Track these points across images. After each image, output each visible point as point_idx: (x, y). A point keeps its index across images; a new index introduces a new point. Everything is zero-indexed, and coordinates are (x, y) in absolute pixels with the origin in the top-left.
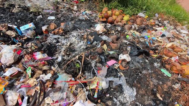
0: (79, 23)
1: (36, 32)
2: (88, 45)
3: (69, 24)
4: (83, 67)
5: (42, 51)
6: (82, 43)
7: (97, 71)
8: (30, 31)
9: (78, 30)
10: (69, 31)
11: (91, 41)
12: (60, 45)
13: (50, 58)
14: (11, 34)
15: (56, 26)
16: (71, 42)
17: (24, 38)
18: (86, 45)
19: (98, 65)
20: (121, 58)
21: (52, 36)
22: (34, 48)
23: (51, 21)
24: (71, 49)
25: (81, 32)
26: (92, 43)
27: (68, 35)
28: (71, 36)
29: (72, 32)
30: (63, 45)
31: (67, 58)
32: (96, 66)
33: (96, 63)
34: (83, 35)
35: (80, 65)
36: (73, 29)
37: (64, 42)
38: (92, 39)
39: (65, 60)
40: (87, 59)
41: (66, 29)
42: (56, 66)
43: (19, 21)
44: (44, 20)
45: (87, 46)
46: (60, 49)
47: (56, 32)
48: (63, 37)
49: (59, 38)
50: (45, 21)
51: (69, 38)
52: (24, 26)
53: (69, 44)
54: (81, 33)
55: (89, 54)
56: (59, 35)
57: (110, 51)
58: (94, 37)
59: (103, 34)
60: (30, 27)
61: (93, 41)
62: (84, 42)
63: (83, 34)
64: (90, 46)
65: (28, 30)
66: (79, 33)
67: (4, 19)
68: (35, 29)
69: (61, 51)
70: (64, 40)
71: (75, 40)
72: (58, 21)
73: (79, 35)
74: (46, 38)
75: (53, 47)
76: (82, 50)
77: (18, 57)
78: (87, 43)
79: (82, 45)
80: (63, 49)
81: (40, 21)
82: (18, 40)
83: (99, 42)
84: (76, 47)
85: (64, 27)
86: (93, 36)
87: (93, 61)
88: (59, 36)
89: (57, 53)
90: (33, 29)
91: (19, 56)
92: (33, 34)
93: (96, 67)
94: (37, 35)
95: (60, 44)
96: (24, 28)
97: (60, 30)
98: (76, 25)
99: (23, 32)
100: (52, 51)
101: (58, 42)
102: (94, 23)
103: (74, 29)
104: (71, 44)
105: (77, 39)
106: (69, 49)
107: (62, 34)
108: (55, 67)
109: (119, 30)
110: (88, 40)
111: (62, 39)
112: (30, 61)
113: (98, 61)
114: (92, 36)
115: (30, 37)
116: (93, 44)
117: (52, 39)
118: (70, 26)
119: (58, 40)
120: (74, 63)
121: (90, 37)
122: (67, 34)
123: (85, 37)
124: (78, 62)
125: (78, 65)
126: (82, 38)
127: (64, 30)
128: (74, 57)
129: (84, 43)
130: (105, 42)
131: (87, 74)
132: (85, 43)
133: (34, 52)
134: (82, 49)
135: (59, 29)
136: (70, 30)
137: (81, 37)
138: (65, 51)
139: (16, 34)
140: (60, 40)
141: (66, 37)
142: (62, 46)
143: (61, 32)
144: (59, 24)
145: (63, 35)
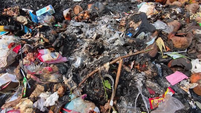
0: (113, 4)
1: (55, 18)
2: (128, 40)
3: (98, 4)
4: (117, 89)
5: (53, 47)
6: (116, 35)
7: (147, 98)
8: (47, 16)
9: (111, 13)
10: (97, 16)
11: (134, 31)
12: (82, 38)
13: (65, 59)
14: (23, 20)
15: (82, 9)
16: (99, 33)
17: (38, 27)
18: (124, 39)
19: (150, 83)
20: (196, 68)
21: (73, 23)
22: (44, 41)
23: (77, 3)
24: (98, 45)
25: (116, 16)
26: (136, 35)
27: (96, 21)
28: (100, 22)
29: (103, 17)
30: (87, 38)
31: (90, 63)
32: (144, 86)
33: (146, 78)
34: (118, 22)
35: (111, 85)
36: (104, 12)
37: (89, 32)
38: (136, 27)
39: (85, 67)
40: (127, 68)
41: (94, 12)
42: (69, 76)
43: (41, 5)
44: (68, 3)
45: (126, 40)
46: (82, 45)
47: (80, 17)
48: (88, 25)
49: (82, 26)
50: (70, 4)
51: (97, 25)
52: (41, 10)
53: (95, 35)
54: (116, 18)
55: (131, 58)
56: (83, 22)
57: (171, 51)
58: (140, 23)
59: (152, 19)
60: (48, 11)
61: (139, 32)
62: (120, 34)
63: (118, 20)
64: (131, 41)
65: (44, 15)
66: (113, 19)
67: (26, 3)
68: (54, 13)
69: (81, 48)
70: (90, 29)
71: (105, 29)
72: (85, 2)
73: (112, 22)
74: (66, 27)
75: (70, 41)
76: (116, 48)
77: (14, 56)
78: (126, 34)
79: (117, 39)
80: (86, 45)
81: (64, 4)
82: (32, 29)
83: (149, 33)
84: (107, 41)
85: (91, 10)
86: (139, 21)
87: (139, 75)
88: (84, 24)
89: (76, 51)
90: (52, 14)
91: (16, 54)
92: (51, 21)
93: (146, 88)
94: (56, 23)
95: (82, 35)
96: (41, 12)
97: (86, 15)
98: (109, 8)
99: (38, 18)
100: (68, 47)
101: (80, 32)
102: (135, 3)
103: (106, 12)
104: (98, 37)
105: (108, 27)
106: (94, 46)
107: (88, 20)
108: (68, 78)
109: (178, 13)
110: (128, 29)
111: (87, 28)
112: (32, 64)
113: (149, 75)
114: (136, 22)
115: (46, 25)
116: (138, 37)
117: (73, 27)
118: (100, 8)
119: (80, 30)
120: (100, 78)
121: (132, 24)
122: (94, 20)
123: (123, 23)
124: (107, 78)
125: (107, 85)
126: (117, 26)
127: (90, 14)
128: (102, 64)
129: (121, 36)
130: (160, 34)
131: (125, 103)
132: (123, 36)
133: (39, 49)
134: (117, 46)
135: (85, 13)
136: (100, 14)
137: (115, 24)
138: (87, 48)
139: (29, 20)
140: (83, 29)
141: (93, 25)
142: (85, 40)
143: (87, 18)
144: (86, 6)
145: (90, 22)
